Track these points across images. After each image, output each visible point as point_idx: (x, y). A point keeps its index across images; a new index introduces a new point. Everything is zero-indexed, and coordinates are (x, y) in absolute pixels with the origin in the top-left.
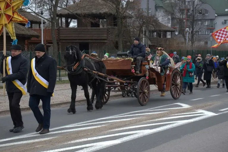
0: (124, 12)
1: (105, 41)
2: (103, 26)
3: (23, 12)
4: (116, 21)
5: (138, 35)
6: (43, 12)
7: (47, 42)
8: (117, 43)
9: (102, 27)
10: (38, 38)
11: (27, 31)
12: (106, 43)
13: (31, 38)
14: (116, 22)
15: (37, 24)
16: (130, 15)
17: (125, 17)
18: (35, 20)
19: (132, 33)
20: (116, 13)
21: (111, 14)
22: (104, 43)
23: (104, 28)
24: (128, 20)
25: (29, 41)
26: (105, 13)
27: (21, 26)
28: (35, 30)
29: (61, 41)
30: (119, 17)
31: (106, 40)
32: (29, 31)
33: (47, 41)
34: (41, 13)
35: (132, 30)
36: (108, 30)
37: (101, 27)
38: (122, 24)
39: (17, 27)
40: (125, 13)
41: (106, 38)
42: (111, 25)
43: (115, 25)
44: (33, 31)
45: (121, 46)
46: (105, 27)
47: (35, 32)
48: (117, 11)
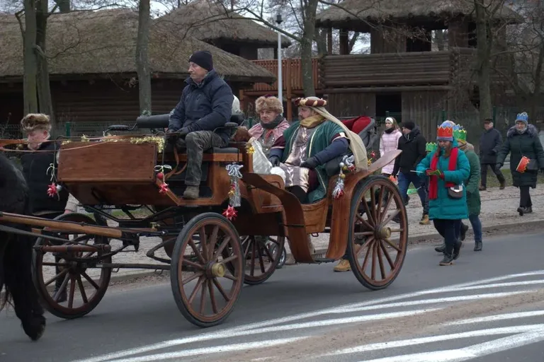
0: (496, 8)
1: (446, 87)
2: (441, 48)
3: (231, 18)
4: (474, 32)
5: (535, 69)
6: (283, 17)
7: (292, 93)
8: (476, 91)
9: (437, 50)
10: (270, 83)
11: (243, 67)
12: (447, 91)
13: (253, 83)
14: (474, 35)
15: (270, 49)
16: (514, 16)
17: (498, 22)
18: (263, 37)
19: (518, 63)
20: (475, 12)
21: (461, 15)
22: (443, 90)
23: (441, 52)
24: (510, 30)
25: (249, 93)
26: (445, 13)
27: (229, 54)
28: (264, 64)
29: (328, 90)
30: (481, 23)
31: (447, 83)
32: (248, 67)
33: (292, 91)
34: (276, 19)
35: (518, 55)
36: (452, 57)
37: (435, 49)
38: (490, 41)
39: (219, 56)
40: (498, 11)
41: (446, 79)
42: (461, 45)
43: (473, 43)
44: (259, 67)
45: (487, 99)
46: (446, 49)
47: (264, 70)
48: (476, 5)
